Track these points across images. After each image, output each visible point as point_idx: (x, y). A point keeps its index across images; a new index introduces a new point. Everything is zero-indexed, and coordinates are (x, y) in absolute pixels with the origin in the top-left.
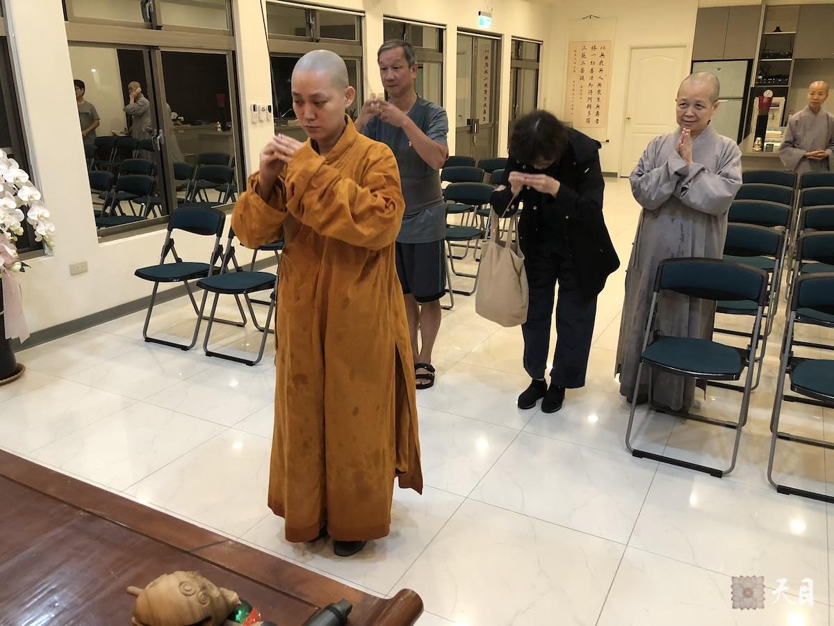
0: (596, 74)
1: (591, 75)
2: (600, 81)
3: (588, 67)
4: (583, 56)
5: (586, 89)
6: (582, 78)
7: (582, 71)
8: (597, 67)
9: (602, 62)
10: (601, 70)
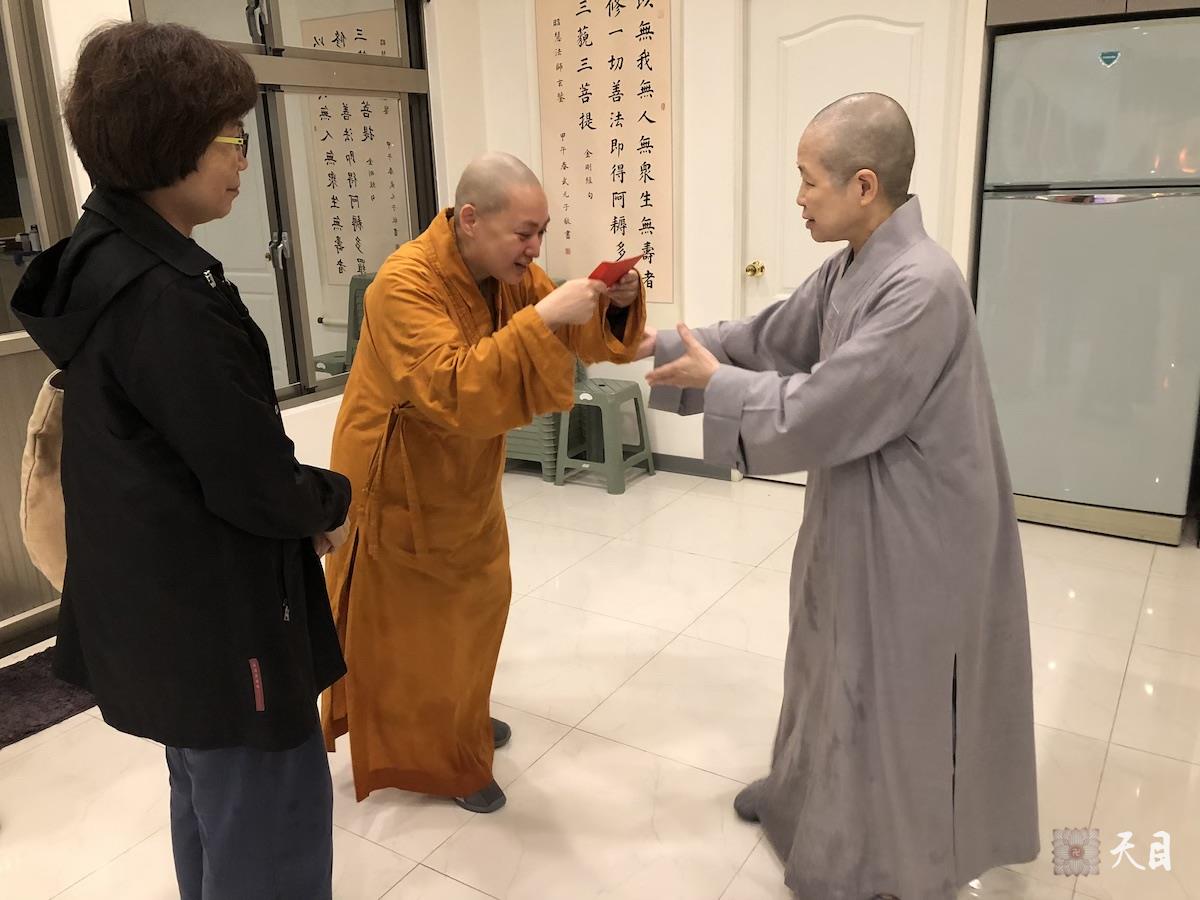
0: (632, 104)
1: (616, 107)
2: (646, 129)
3: (601, 80)
4: (583, 38)
5: (605, 161)
6: (586, 121)
7: (586, 96)
8: (631, 78)
9: (644, 56)
10: (646, 89)
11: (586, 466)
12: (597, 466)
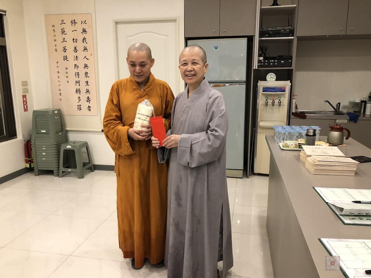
0: (81, 54)
1: (76, 54)
2: (86, 62)
3: (70, 46)
4: (63, 32)
5: (74, 71)
6: (65, 58)
7: (65, 50)
8: (80, 45)
9: (84, 39)
10: (85, 49)
11: (70, 170)
12: (74, 170)
